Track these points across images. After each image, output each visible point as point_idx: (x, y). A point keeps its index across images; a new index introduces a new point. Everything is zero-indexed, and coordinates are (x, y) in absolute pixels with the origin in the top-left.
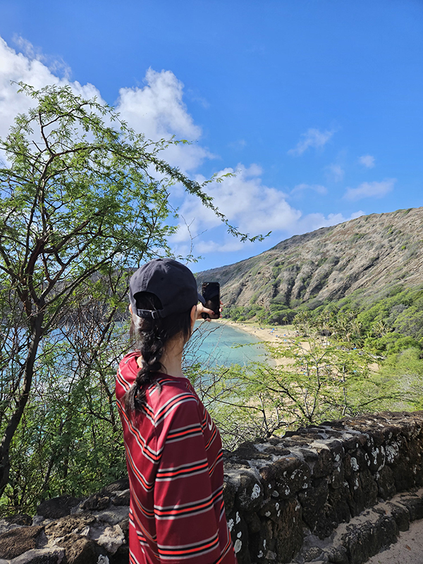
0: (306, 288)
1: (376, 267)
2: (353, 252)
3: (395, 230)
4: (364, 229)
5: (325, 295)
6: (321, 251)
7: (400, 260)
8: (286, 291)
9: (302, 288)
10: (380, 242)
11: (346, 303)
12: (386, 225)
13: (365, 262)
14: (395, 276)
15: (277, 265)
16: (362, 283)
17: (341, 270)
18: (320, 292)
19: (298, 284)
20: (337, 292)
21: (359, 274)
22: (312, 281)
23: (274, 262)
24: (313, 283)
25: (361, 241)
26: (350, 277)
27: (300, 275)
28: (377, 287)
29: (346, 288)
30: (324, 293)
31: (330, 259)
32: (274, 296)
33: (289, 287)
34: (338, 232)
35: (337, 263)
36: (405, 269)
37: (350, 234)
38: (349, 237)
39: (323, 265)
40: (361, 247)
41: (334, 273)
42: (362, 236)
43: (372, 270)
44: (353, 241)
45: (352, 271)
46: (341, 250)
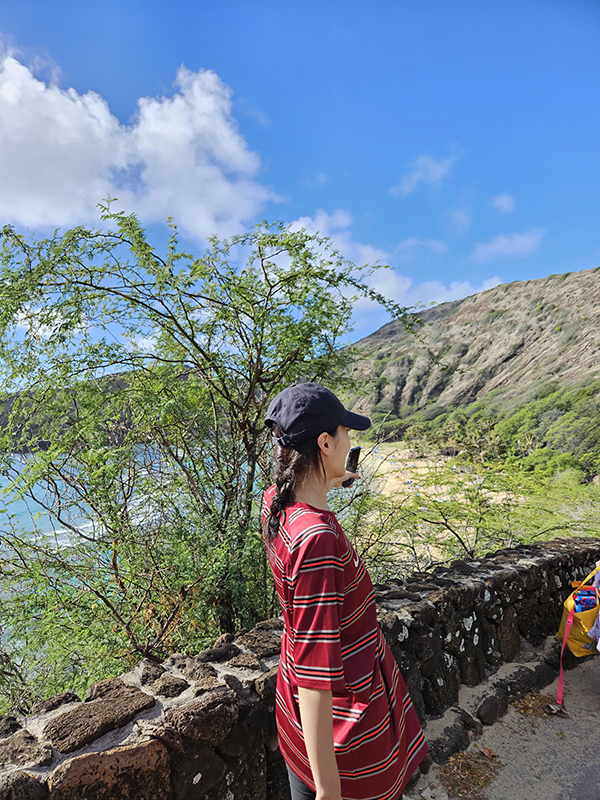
0: (421, 390)
1: (519, 358)
2: (488, 337)
3: (546, 304)
4: (502, 304)
5: (448, 399)
6: (442, 336)
7: (554, 346)
8: (394, 394)
9: (417, 390)
10: (525, 322)
11: (479, 409)
12: (534, 297)
13: (505, 351)
14: (546, 369)
15: (381, 357)
16: (500, 381)
17: (470, 362)
18: (442, 395)
19: (410, 383)
20: (465, 394)
21: (496, 367)
22: (430, 378)
23: (376, 353)
24: (432, 382)
25: (499, 321)
26: (484, 372)
27: (414, 372)
28: (521, 385)
29: (478, 388)
30: (447, 396)
31: (455, 347)
32: (379, 401)
33: (399, 388)
34: (466, 309)
35: (465, 352)
36: (560, 360)
37: (483, 311)
38: (481, 316)
39: (446, 357)
40: (498, 329)
41: (460, 367)
42: (500, 314)
43: (513, 361)
44: (487, 321)
45: (486, 364)
46: (471, 334)
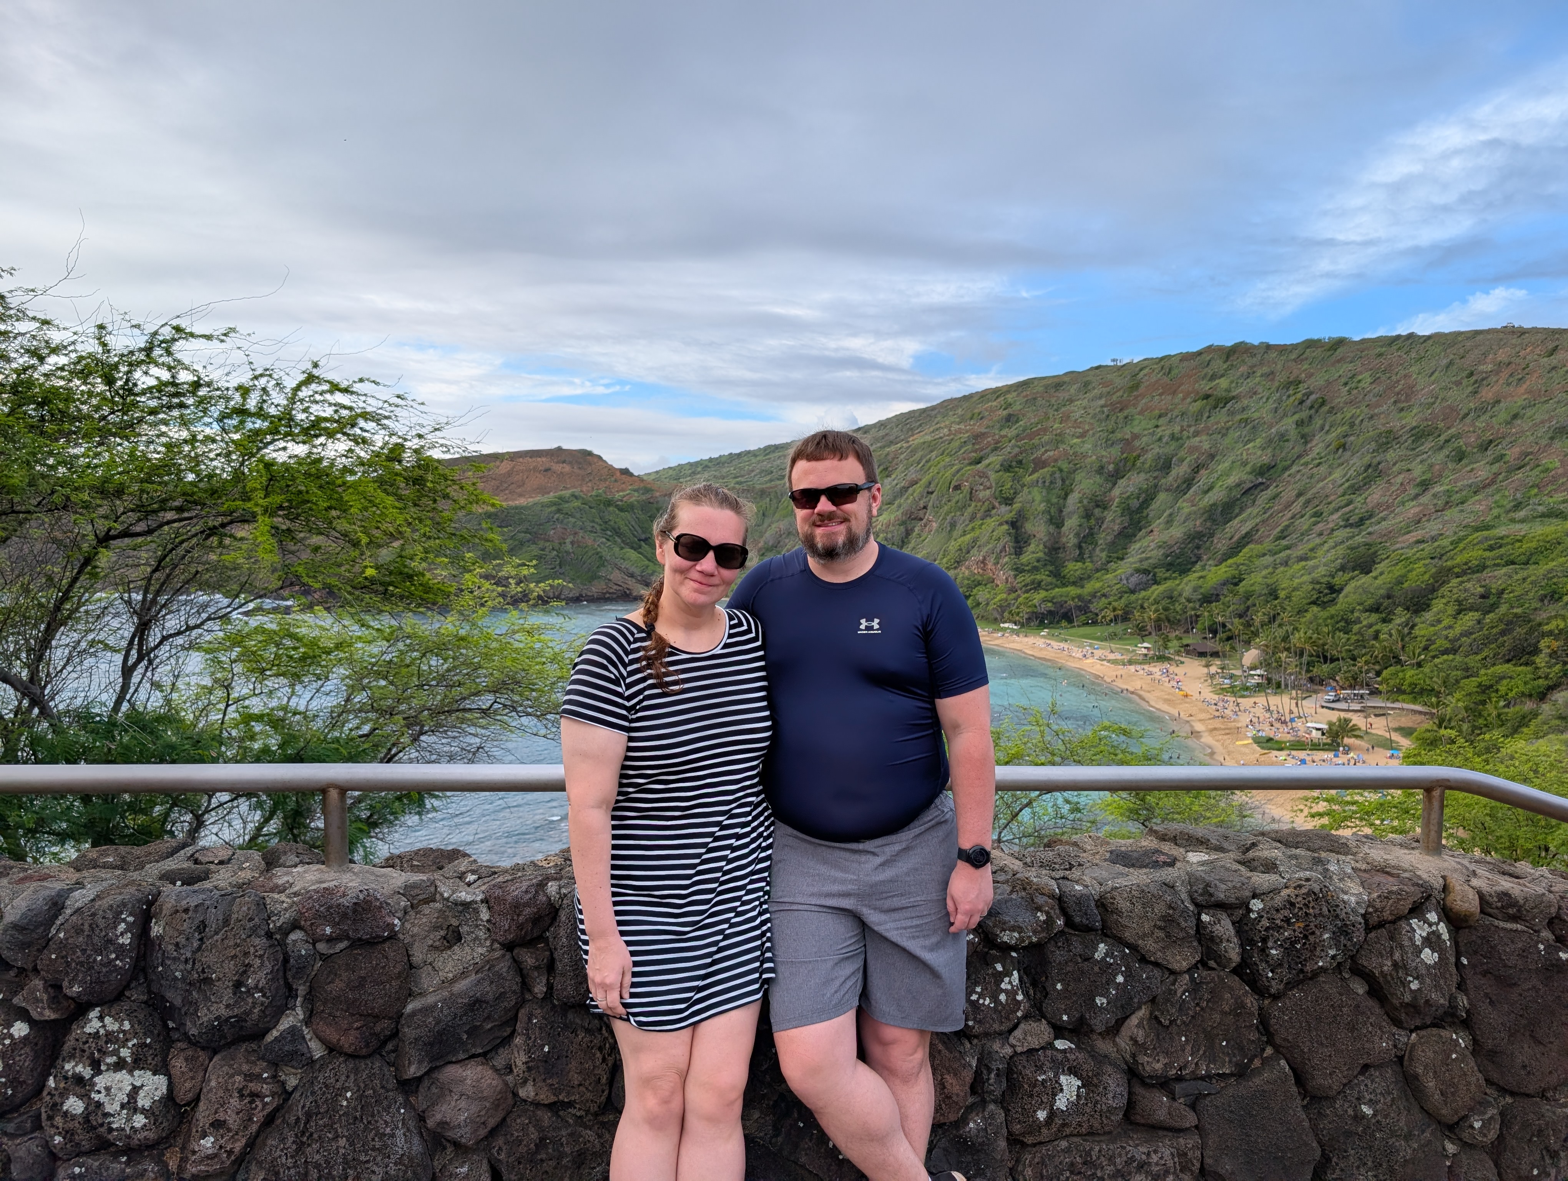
0: (1094, 535)
1: (1272, 490)
2: (1206, 446)
3: (1308, 395)
4: (1221, 383)
5: (1149, 554)
6: (1119, 435)
8: (1046, 539)
12: (1281, 378)
13: (1244, 475)
15: (1007, 467)
17: (1179, 490)
18: (1135, 546)
19: (1073, 521)
21: (1231, 503)
22: (1109, 514)
24: (1113, 521)
25: (1223, 417)
26: (1210, 512)
27: (1075, 499)
31: (1146, 459)
32: (1019, 551)
33: (1052, 529)
35: (1165, 470)
38: (1186, 404)
39: (1131, 476)
40: (1224, 432)
41: (1162, 496)
42: (1222, 401)
43: (1262, 496)
44: (1198, 416)
45: (1211, 497)
46: (1173, 437)
